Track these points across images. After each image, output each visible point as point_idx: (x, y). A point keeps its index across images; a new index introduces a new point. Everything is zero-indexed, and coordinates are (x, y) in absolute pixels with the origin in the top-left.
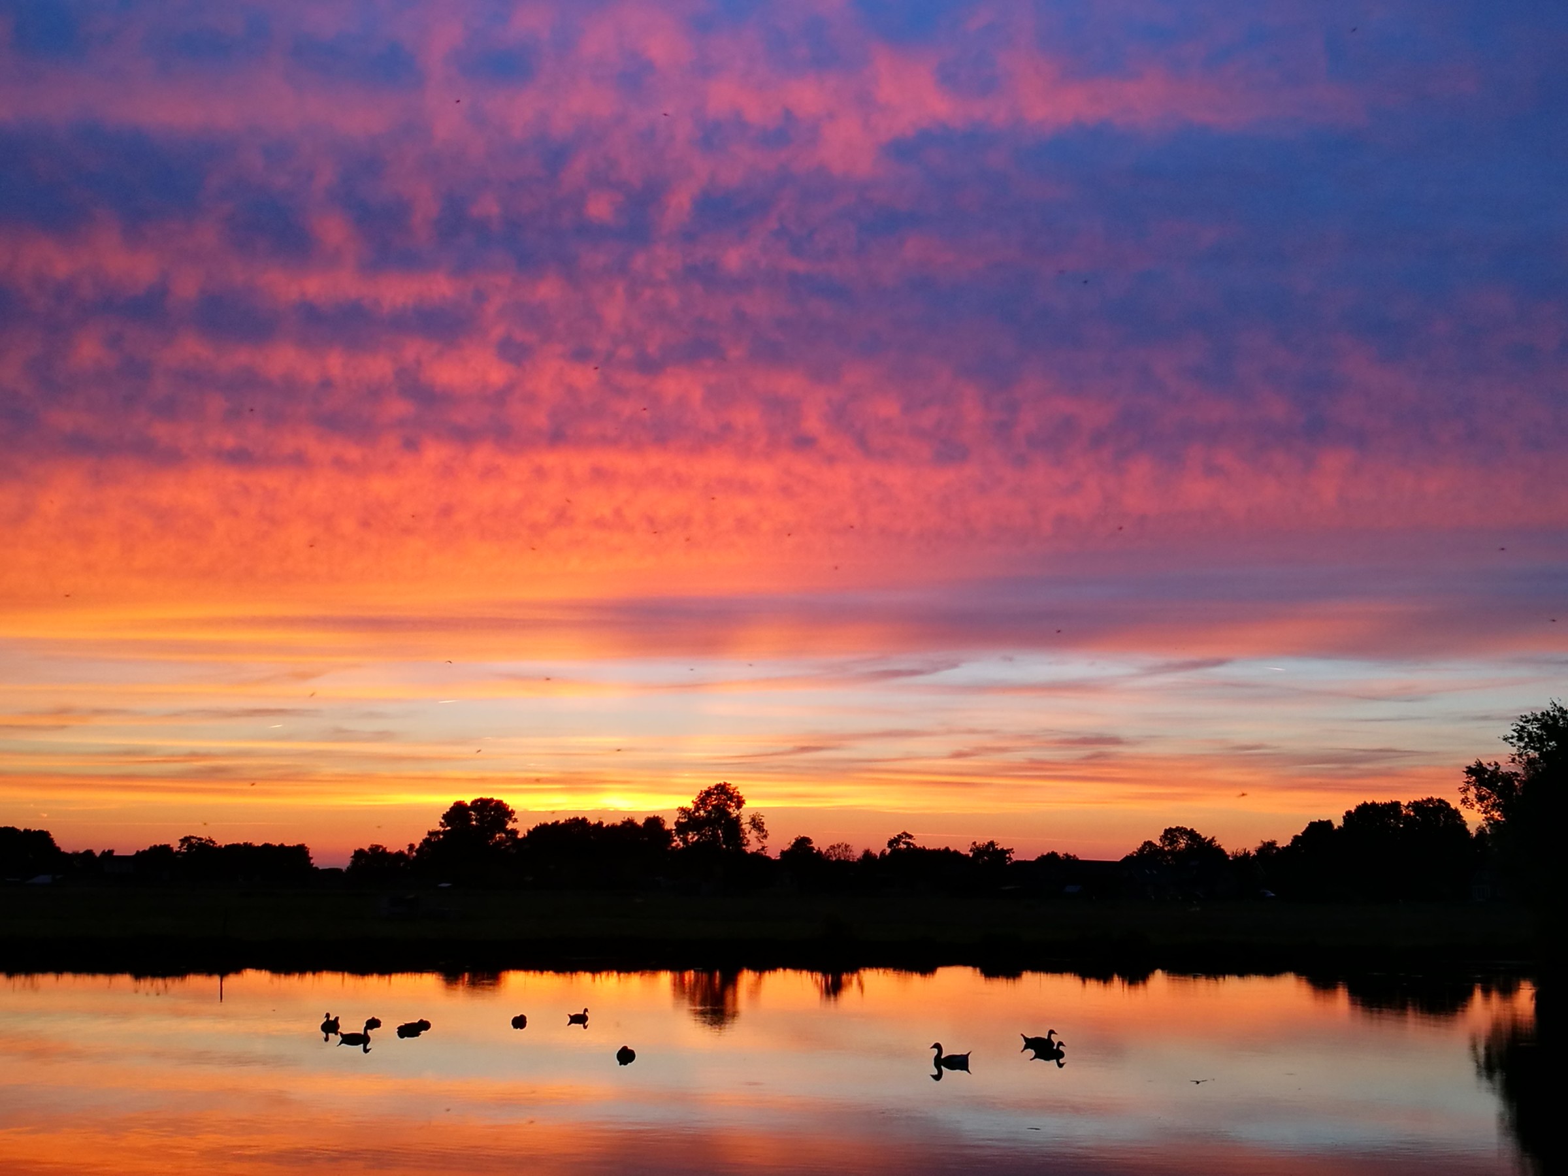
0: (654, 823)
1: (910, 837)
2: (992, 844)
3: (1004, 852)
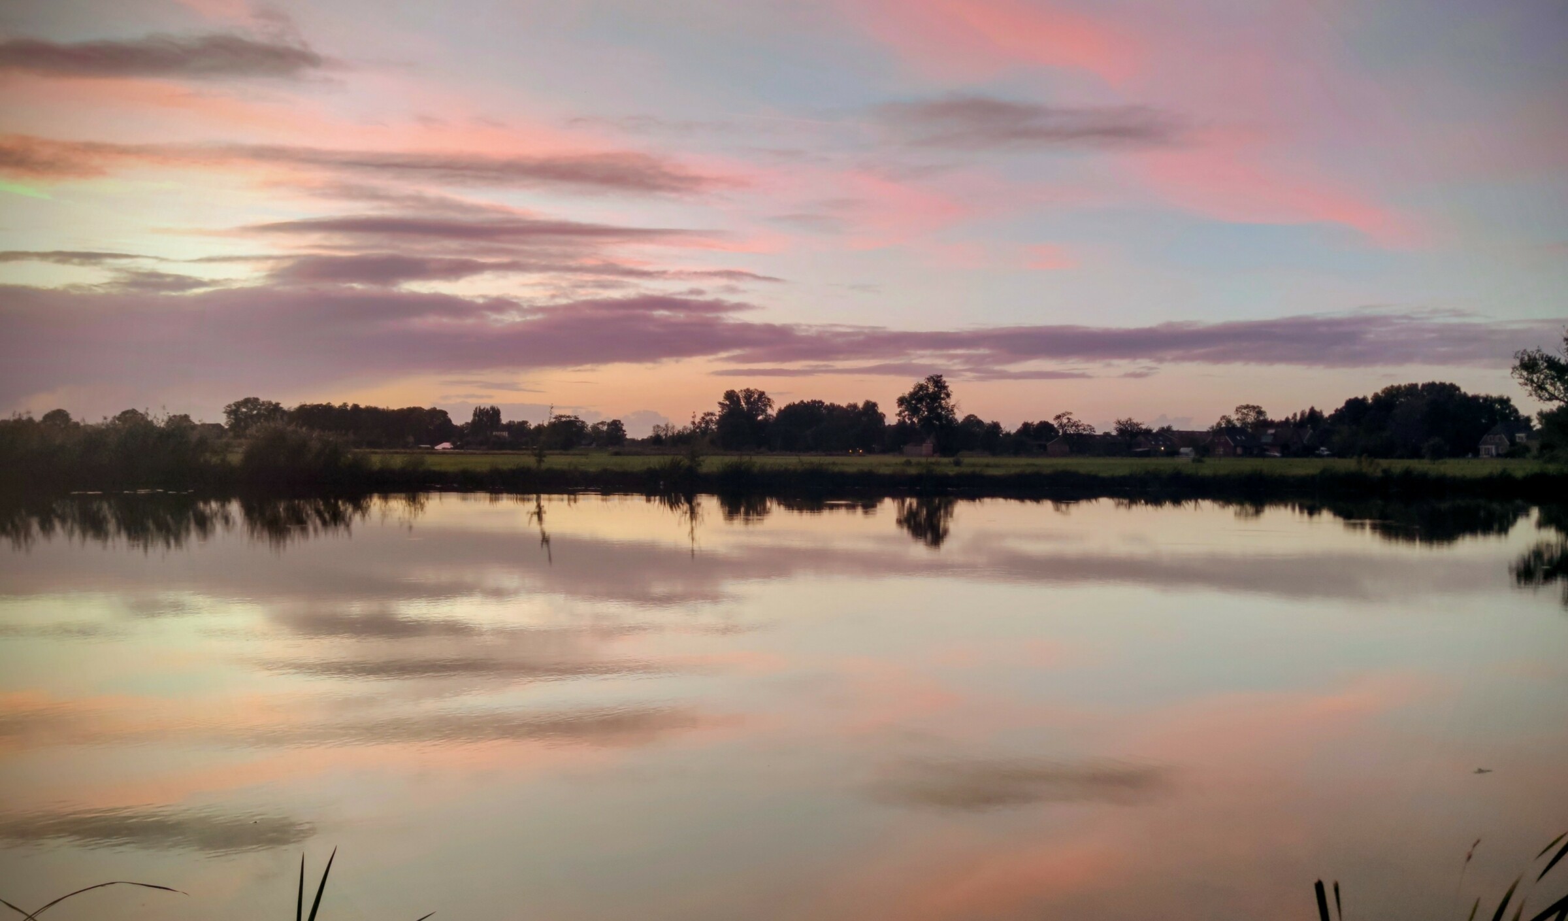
0: (871, 407)
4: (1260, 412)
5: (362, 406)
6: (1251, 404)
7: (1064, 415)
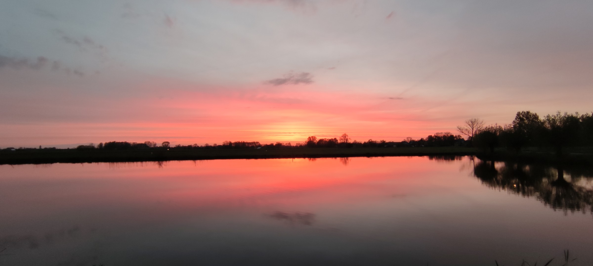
0: (335, 139)
1: (371, 139)
2: (383, 140)
3: (385, 141)
4: (411, 138)
5: (245, 141)
6: (409, 137)
7: (370, 140)
